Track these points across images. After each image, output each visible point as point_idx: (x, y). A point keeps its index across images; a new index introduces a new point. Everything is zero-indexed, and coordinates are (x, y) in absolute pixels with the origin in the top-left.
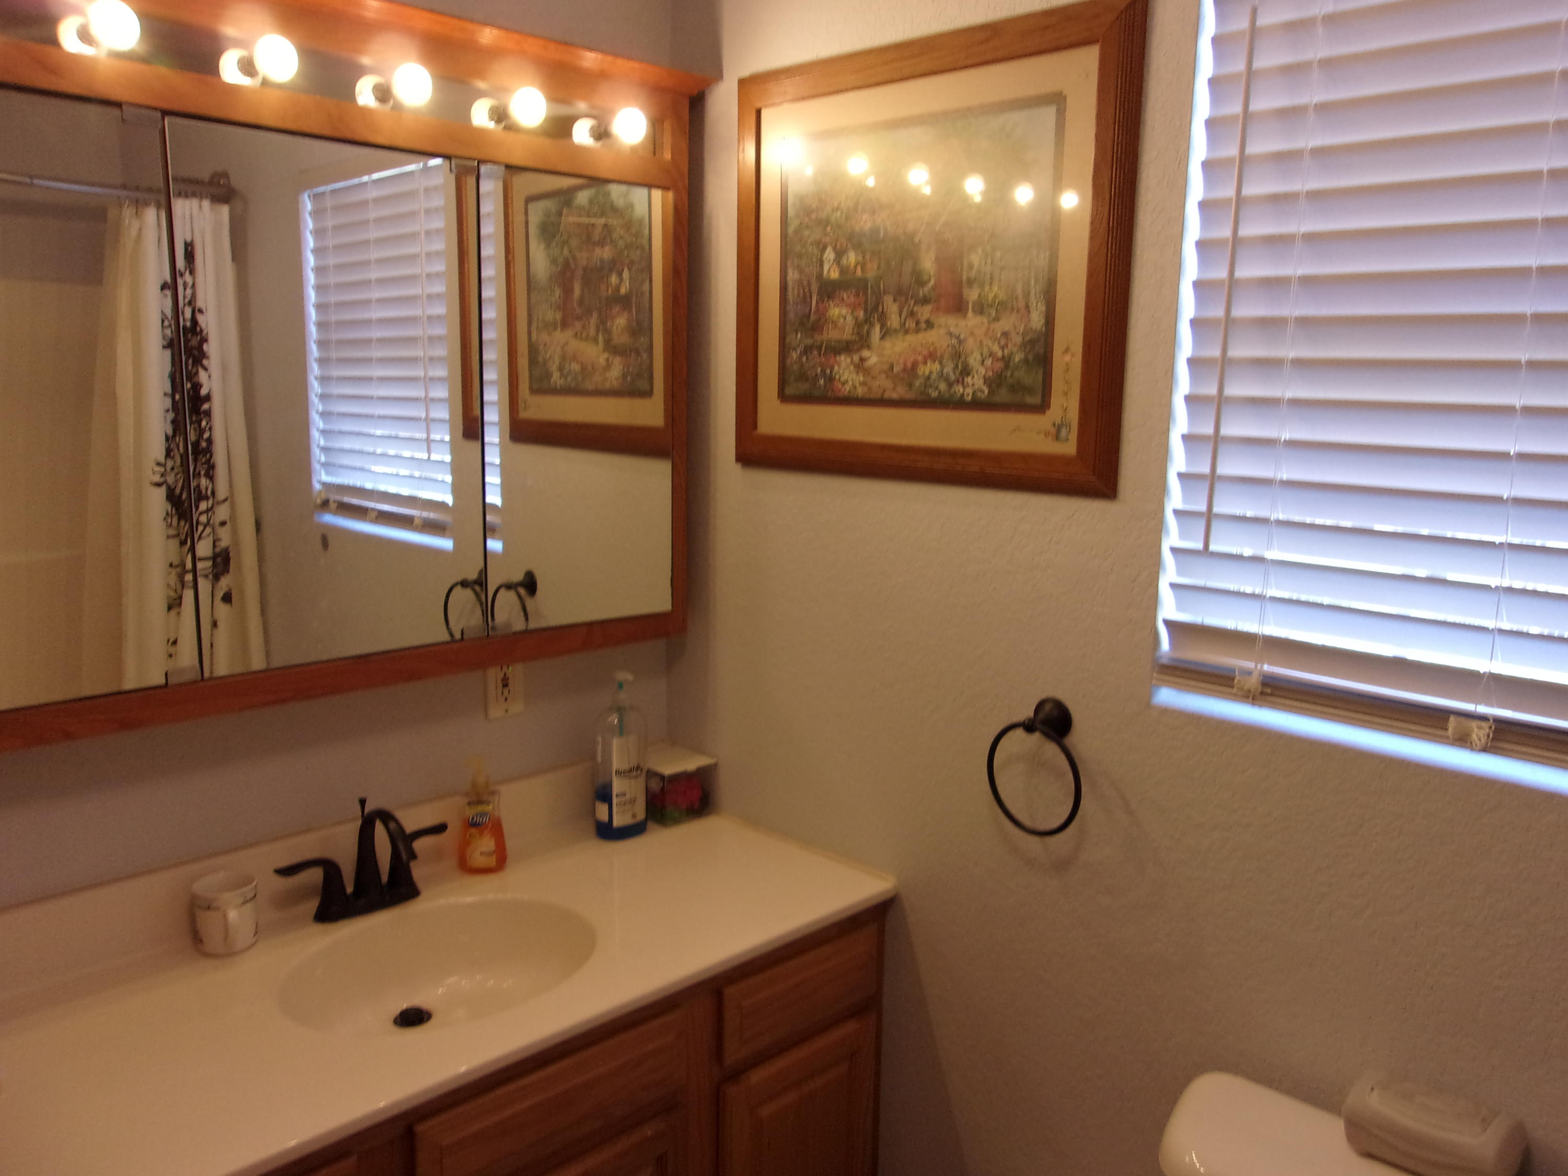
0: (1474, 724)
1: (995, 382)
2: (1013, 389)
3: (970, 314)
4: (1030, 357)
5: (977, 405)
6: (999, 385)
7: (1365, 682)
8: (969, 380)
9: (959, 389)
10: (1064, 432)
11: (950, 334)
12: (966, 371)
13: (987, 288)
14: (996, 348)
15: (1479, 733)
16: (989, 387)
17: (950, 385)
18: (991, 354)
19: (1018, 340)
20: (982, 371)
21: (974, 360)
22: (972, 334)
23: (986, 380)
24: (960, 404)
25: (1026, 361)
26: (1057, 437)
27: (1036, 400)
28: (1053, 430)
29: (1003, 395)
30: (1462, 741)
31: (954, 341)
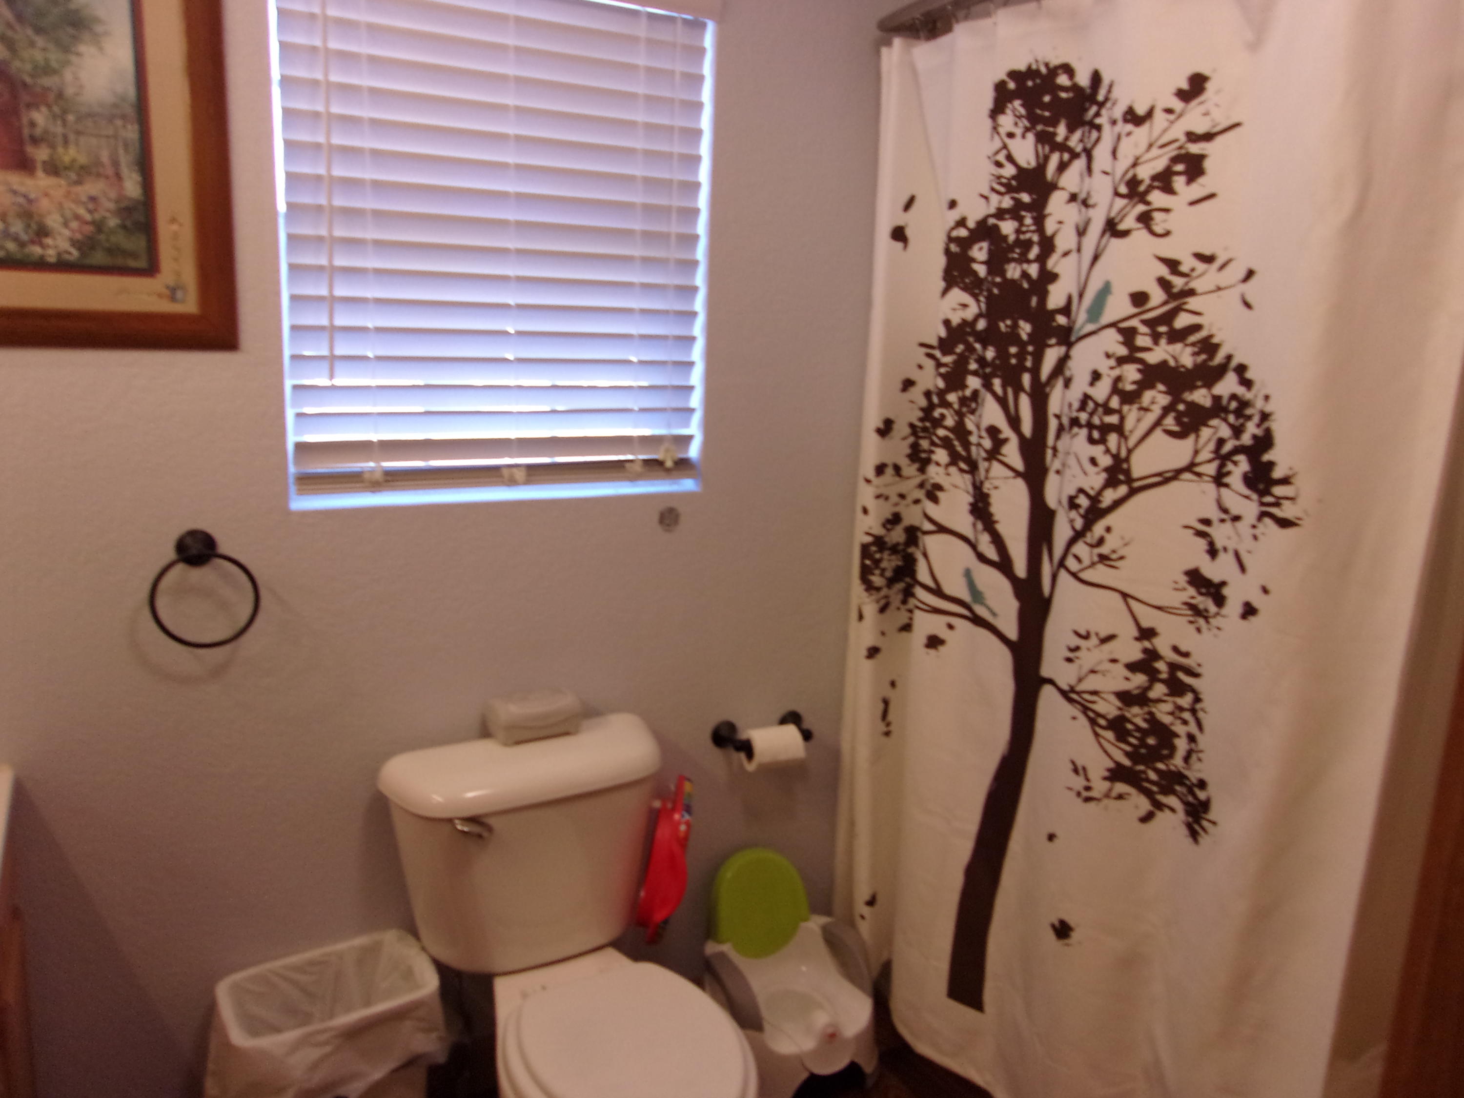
0: (515, 470)
1: (86, 245)
2: (111, 251)
3: (40, 173)
4: (128, 223)
5: (62, 266)
6: (93, 248)
7: (464, 458)
8: (49, 241)
9: (37, 250)
10: (179, 294)
11: (15, 192)
12: (42, 232)
13: (60, 150)
14: (82, 211)
15: (520, 475)
16: (79, 249)
17: (22, 245)
18: (77, 217)
19: (111, 206)
20: (67, 233)
21: (53, 221)
22: (46, 195)
23: (74, 243)
24: (40, 265)
25: (124, 227)
26: (173, 298)
27: (142, 264)
28: (167, 292)
29: (99, 258)
30: (512, 482)
31: (21, 200)
